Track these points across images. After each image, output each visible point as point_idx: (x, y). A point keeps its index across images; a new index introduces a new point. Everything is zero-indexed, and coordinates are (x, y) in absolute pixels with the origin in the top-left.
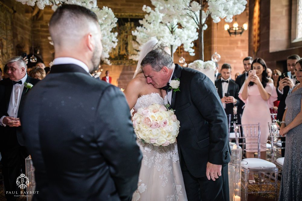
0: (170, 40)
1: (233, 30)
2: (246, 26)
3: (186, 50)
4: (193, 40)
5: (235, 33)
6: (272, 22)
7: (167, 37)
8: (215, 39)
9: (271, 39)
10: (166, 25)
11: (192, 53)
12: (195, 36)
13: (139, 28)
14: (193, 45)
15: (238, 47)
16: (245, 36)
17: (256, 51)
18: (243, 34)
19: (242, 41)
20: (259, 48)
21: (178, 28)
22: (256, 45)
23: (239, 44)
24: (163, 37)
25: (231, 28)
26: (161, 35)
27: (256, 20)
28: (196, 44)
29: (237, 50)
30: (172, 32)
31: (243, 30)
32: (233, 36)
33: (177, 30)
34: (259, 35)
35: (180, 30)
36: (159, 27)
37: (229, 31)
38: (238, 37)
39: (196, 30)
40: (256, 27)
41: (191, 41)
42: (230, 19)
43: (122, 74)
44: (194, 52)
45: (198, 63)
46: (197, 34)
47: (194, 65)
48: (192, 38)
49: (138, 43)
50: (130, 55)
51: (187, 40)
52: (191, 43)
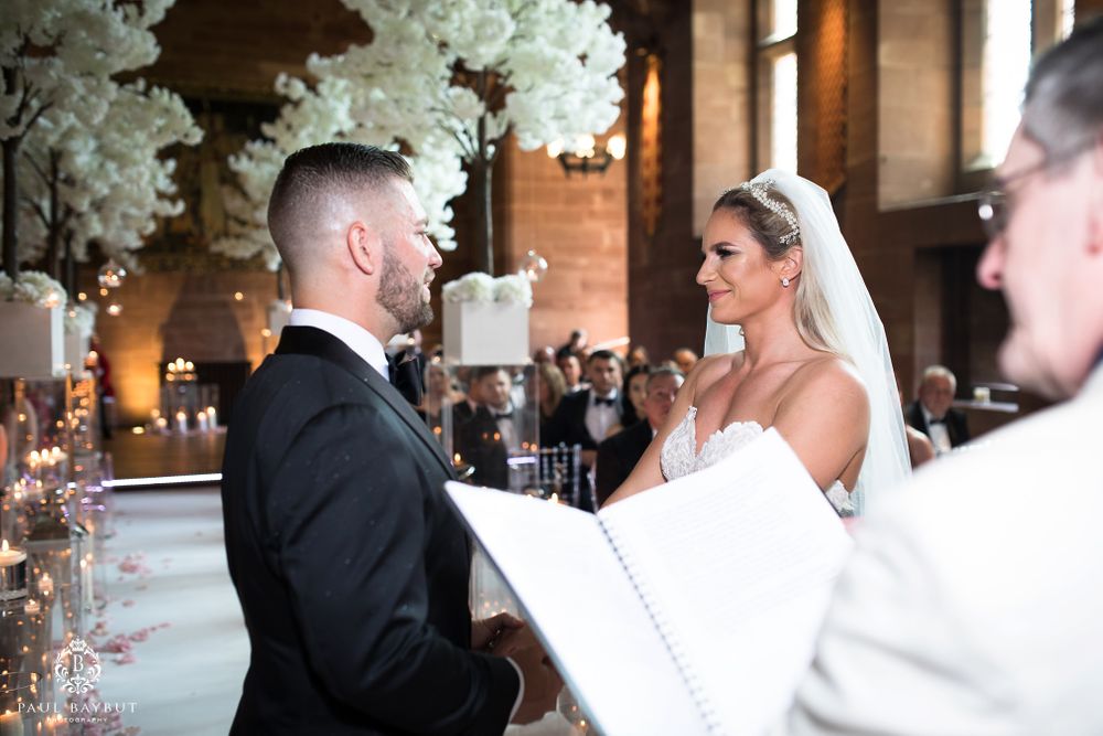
1: (575, 156)
2: (618, 147)
4: (449, 197)
5: (584, 166)
6: (701, 140)
8: (518, 185)
9: (698, 193)
11: (447, 239)
12: (457, 184)
13: (255, 146)
14: (449, 214)
15: (592, 214)
16: (616, 179)
17: (651, 230)
18: (610, 171)
19: (608, 193)
20: (660, 221)
22: (651, 213)
23: (598, 203)
27: (650, 130)
28: (464, 210)
29: (590, 225)
31: (609, 158)
32: (577, 176)
34: (662, 179)
37: (561, 156)
38: (593, 179)
39: (458, 164)
40: (650, 151)
41: (442, 198)
43: (179, 307)
44: (453, 239)
45: (476, 281)
46: (464, 176)
47: (461, 288)
48: (448, 191)
49: (245, 195)
50: (209, 235)
51: (430, 197)
52: (445, 209)
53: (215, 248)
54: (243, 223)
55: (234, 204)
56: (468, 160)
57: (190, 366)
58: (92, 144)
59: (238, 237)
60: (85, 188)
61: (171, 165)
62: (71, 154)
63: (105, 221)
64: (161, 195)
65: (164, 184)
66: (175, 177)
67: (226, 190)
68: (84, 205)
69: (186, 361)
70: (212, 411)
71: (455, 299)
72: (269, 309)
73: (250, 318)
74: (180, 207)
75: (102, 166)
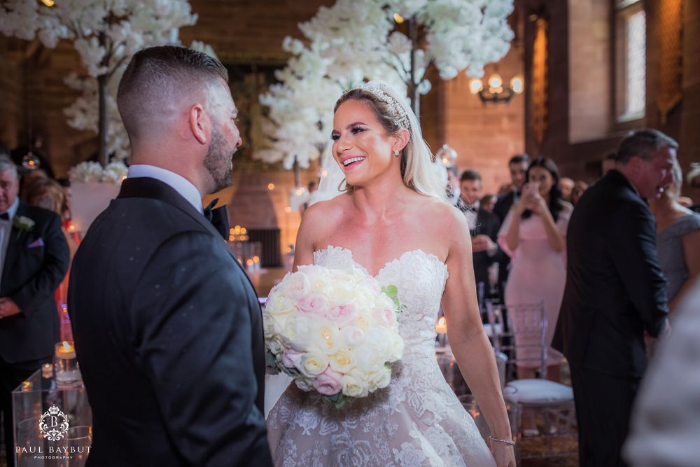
1: (489, 92)
2: (518, 85)
5: (495, 99)
6: (575, 76)
8: (451, 113)
9: (573, 112)
10: (338, 82)
13: (276, 89)
15: (502, 132)
16: (517, 107)
17: (540, 138)
18: (513, 102)
19: (512, 117)
20: (547, 133)
22: (540, 127)
23: (506, 124)
25: (486, 88)
27: (539, 71)
29: (500, 139)
31: (512, 92)
32: (490, 105)
34: (548, 104)
36: (322, 87)
37: (480, 94)
38: (501, 108)
40: (539, 85)
42: (477, 71)
49: (274, 122)
50: (255, 148)
53: (257, 156)
54: (275, 140)
55: (267, 128)
59: (270, 148)
67: (263, 120)
72: (290, 195)
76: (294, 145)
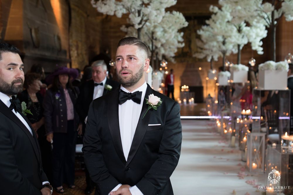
0: (238, 40)
3: (254, 48)
4: (261, 38)
7: (235, 36)
11: (260, 51)
12: (264, 34)
13: (205, 27)
14: (261, 43)
21: (246, 26)
24: (230, 36)
26: (228, 34)
28: (266, 42)
30: (239, 31)
33: (245, 29)
35: (248, 28)
36: (226, 26)
39: (264, 28)
41: (259, 39)
43: (185, 72)
44: (262, 51)
45: (270, 64)
46: (266, 32)
47: (265, 66)
48: (261, 36)
49: (202, 41)
50: (193, 52)
51: (255, 38)
52: (260, 42)
53: (194, 56)
54: (202, 49)
55: (199, 44)
56: (268, 26)
57: (187, 87)
58: (162, 29)
59: (200, 52)
60: (160, 41)
61: (182, 34)
62: (156, 32)
63: (165, 50)
64: (179, 42)
65: (180, 39)
66: (183, 37)
67: (197, 40)
68: (159, 45)
69: (186, 86)
70: (193, 99)
71: (263, 69)
72: (208, 72)
73: (203, 74)
74: (183, 45)
75: (164, 35)
76: (212, 51)
